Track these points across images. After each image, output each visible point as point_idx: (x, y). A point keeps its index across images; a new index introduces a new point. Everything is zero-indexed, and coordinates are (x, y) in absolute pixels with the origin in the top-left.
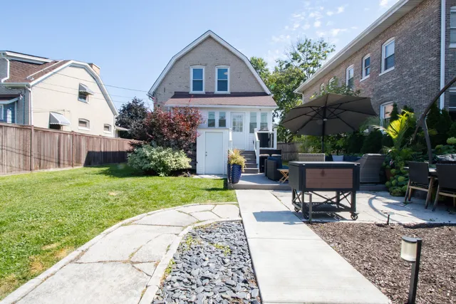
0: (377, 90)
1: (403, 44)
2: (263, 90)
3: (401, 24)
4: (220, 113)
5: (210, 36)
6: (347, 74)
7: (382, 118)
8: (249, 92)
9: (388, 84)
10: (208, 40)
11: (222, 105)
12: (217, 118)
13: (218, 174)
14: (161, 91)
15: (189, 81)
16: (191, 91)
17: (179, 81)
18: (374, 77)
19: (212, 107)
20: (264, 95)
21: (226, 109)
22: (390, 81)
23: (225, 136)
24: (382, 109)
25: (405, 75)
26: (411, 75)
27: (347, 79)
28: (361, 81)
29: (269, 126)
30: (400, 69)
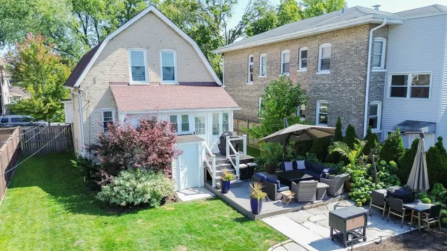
1: (338, 55)
2: (213, 79)
4: (182, 116)
5: (151, 12)
6: (282, 57)
7: (318, 112)
8: (199, 82)
9: (324, 85)
10: (149, 15)
11: (186, 108)
12: (179, 122)
13: (194, 188)
14: (90, 82)
15: (127, 68)
16: (132, 82)
17: (115, 68)
18: (311, 73)
19: (174, 113)
20: (214, 86)
21: (189, 112)
22: (326, 82)
23: (200, 148)
24: (318, 104)
25: (340, 83)
26: (344, 85)
27: (282, 62)
28: (298, 71)
29: (230, 126)
30: (335, 76)
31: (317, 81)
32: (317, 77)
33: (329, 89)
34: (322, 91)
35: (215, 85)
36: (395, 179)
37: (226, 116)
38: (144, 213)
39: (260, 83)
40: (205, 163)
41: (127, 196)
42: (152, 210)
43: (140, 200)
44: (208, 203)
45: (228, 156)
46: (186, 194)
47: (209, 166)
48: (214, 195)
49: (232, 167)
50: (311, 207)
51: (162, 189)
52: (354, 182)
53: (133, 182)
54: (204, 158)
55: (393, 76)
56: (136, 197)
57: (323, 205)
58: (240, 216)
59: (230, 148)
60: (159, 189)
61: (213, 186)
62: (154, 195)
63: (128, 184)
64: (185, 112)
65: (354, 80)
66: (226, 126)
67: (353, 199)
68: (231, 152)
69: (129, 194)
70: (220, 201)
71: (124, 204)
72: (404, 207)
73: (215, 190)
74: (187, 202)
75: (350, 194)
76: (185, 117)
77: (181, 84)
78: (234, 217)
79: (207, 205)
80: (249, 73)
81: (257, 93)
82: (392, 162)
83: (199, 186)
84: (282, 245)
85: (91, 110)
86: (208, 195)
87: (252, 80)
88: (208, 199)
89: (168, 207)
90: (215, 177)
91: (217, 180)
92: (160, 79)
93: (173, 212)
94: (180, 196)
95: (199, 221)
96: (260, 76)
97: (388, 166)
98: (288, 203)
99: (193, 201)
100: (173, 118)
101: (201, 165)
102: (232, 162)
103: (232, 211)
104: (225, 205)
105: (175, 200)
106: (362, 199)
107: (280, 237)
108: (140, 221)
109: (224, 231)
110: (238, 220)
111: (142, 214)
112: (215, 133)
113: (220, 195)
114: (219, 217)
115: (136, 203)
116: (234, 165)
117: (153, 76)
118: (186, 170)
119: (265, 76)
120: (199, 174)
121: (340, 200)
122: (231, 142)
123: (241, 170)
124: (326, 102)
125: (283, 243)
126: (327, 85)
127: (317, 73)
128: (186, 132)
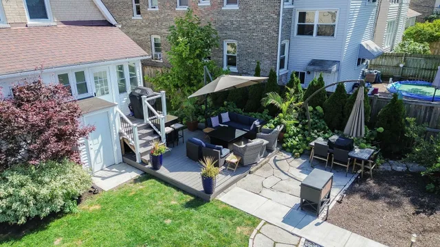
0: (220, 23)
2: (104, 17)
4: (76, 74)
7: (225, 53)
8: (85, 21)
9: (232, 22)
11: (81, 62)
12: (73, 82)
13: (111, 166)
18: (216, 7)
19: (62, 71)
20: (107, 26)
21: (84, 68)
22: (234, 19)
23: (111, 116)
24: (225, 44)
25: (250, 20)
26: (255, 23)
28: (199, 5)
29: (139, 80)
30: (244, 11)
31: (224, 18)
32: (223, 13)
33: (238, 28)
34: (230, 30)
35: (106, 23)
36: (323, 124)
37: (132, 69)
38: (58, 226)
39: (151, 18)
40: (120, 134)
41: (26, 210)
42: (69, 217)
43: (48, 210)
44: (139, 186)
45: (147, 119)
46: (103, 178)
47: (127, 136)
48: (142, 172)
49: (155, 133)
50: (257, 169)
51: (76, 185)
52: (287, 133)
53: (32, 187)
54: (119, 127)
55: (300, 13)
56: (42, 208)
57: (266, 163)
58: (189, 198)
59: (149, 109)
60: (74, 188)
61: (138, 161)
63: (23, 192)
64: (79, 68)
65: (267, 17)
66: (133, 80)
67: (288, 150)
68: (151, 114)
69: (28, 205)
70: (153, 180)
71: (22, 221)
73: (142, 166)
74: (112, 191)
75: (284, 145)
76: (80, 76)
78: (183, 202)
79: (142, 191)
80: (134, 5)
81: (148, 30)
82: (318, 108)
83: (117, 162)
84: (259, 232)
86: (134, 174)
87: (139, 13)
88: (136, 181)
89: (89, 206)
90: (139, 150)
91: (142, 154)
93: (102, 214)
94: (98, 183)
95: (145, 220)
96: (150, 9)
97: (315, 112)
98: (235, 170)
99: (119, 187)
100: (64, 78)
101: (115, 137)
102: (154, 128)
103: (177, 194)
104: (163, 186)
105: (94, 191)
106: (297, 149)
107: (250, 219)
108: (57, 242)
109: (183, 228)
110: (189, 205)
111: (55, 227)
112: (122, 90)
113: (152, 172)
114: (167, 207)
115: (43, 215)
116: (156, 130)
117: (14, 12)
119: (157, 9)
120: (115, 148)
121: (277, 153)
122: (148, 101)
123: (168, 136)
124: (236, 42)
125: (258, 228)
126: (235, 23)
127: (223, 8)
128: (85, 95)
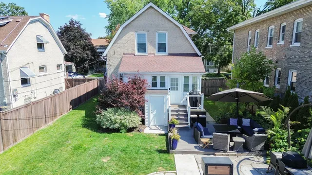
0: (288, 57)
1: (307, 29)
2: (195, 51)
3: (308, 11)
4: (161, 77)
5: (151, 7)
6: (270, 32)
7: (289, 80)
8: (184, 54)
9: (295, 56)
10: (149, 9)
11: (162, 72)
12: (158, 81)
13: (160, 126)
14: (112, 53)
15: (134, 45)
16: (137, 53)
17: (127, 45)
18: (287, 45)
19: (155, 74)
20: (195, 56)
21: (165, 74)
22: (297, 54)
23: (165, 99)
24: (290, 73)
25: (306, 54)
27: (269, 36)
28: (278, 44)
29: (198, 87)
30: (303, 47)
31: (290, 53)
32: (291, 49)
34: (293, 62)
42: (120, 134)
43: (112, 126)
46: (151, 129)
50: (224, 155)
51: (129, 122)
52: (274, 143)
53: (111, 114)
57: (235, 155)
58: (164, 149)
60: (127, 122)
62: (123, 125)
63: (108, 116)
64: (162, 74)
70: (165, 137)
71: (104, 127)
72: (287, 170)
76: (163, 78)
77: (170, 55)
78: (160, 149)
84: (165, 173)
85: (112, 70)
89: (131, 134)
92: (155, 51)
94: (146, 129)
99: (149, 134)
100: (155, 78)
101: (165, 111)
105: (140, 131)
108: (107, 138)
111: (113, 135)
112: (185, 91)
114: (151, 147)
115: (110, 128)
117: (151, 49)
118: (155, 113)
119: (257, 48)
120: (165, 117)
121: (257, 155)
123: (192, 119)
126: (297, 56)
127: (291, 46)
128: (163, 88)
